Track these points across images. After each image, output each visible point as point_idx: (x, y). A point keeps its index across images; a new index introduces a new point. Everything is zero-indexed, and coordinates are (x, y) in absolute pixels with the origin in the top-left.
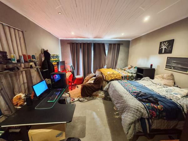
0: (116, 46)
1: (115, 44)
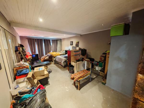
0: (56, 41)
1: (55, 40)
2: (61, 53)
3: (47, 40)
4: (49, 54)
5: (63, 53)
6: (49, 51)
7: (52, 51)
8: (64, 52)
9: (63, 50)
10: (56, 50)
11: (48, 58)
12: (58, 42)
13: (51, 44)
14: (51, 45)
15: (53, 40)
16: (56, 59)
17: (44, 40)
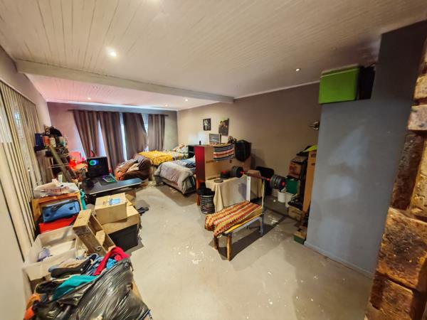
0: (159, 118)
1: (157, 115)
2: (176, 155)
3: (132, 114)
4: (139, 158)
5: (182, 155)
6: (140, 149)
7: (147, 148)
8: (185, 150)
9: (180, 145)
10: (159, 146)
11: (137, 169)
12: (167, 121)
13: (146, 126)
14: (145, 131)
15: (150, 116)
16: (160, 172)
17: (125, 115)
